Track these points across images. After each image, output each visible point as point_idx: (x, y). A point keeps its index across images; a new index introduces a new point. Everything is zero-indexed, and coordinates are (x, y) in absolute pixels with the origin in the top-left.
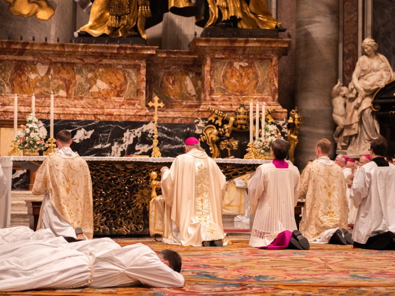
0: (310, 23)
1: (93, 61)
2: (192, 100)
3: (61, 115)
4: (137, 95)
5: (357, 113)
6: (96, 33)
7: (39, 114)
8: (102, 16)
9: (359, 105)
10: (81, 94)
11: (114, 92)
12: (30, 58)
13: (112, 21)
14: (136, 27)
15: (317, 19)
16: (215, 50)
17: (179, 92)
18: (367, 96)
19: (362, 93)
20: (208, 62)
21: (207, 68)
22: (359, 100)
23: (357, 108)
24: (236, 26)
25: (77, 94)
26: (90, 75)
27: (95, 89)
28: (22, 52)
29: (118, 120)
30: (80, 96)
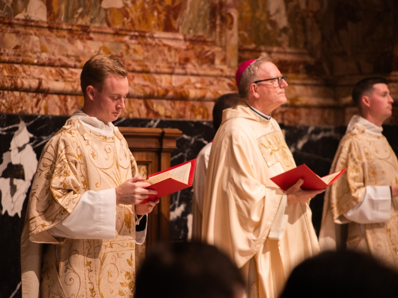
2: (279, 44)
3: (69, 99)
4: (213, 27)
7: (17, 94)
10: (82, 15)
11: (159, 13)
17: (249, 15)
25: (73, 17)
29: (199, 118)
30: (80, 22)
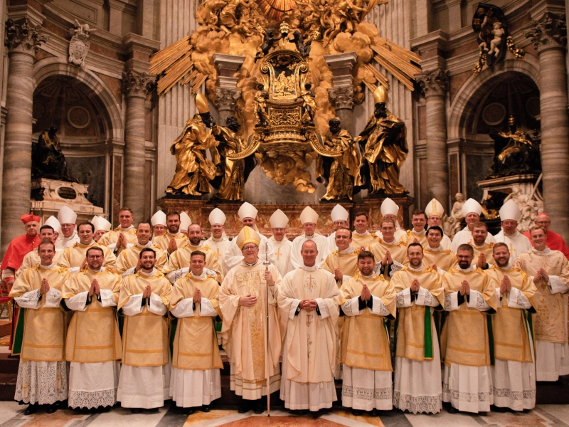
0: (432, 187)
1: (324, 211)
5: (453, 230)
6: (329, 198)
8: (331, 191)
9: (454, 226)
12: (297, 212)
13: (335, 192)
14: (347, 195)
15: (436, 185)
16: (373, 205)
18: (458, 222)
19: (456, 220)
20: (371, 210)
21: (370, 213)
22: (454, 224)
23: (453, 227)
24: (383, 192)
26: (324, 218)
27: (327, 224)
28: (294, 209)
